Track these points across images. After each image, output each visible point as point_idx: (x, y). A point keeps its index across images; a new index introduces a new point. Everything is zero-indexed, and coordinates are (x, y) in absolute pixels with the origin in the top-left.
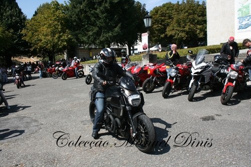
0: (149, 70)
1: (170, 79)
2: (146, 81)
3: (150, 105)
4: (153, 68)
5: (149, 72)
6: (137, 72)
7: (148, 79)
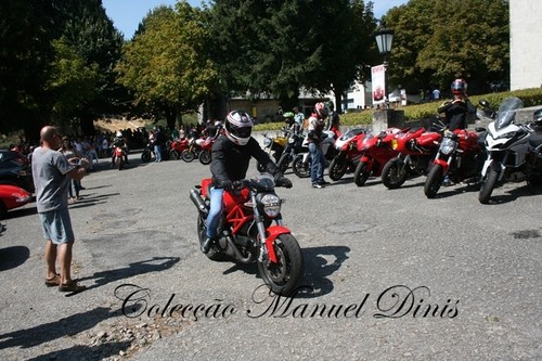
0: (395, 141)
1: (440, 158)
2: (389, 163)
3: (403, 211)
4: (403, 137)
5: (395, 146)
6: (368, 146)
7: (393, 160)
